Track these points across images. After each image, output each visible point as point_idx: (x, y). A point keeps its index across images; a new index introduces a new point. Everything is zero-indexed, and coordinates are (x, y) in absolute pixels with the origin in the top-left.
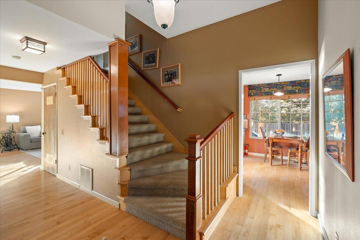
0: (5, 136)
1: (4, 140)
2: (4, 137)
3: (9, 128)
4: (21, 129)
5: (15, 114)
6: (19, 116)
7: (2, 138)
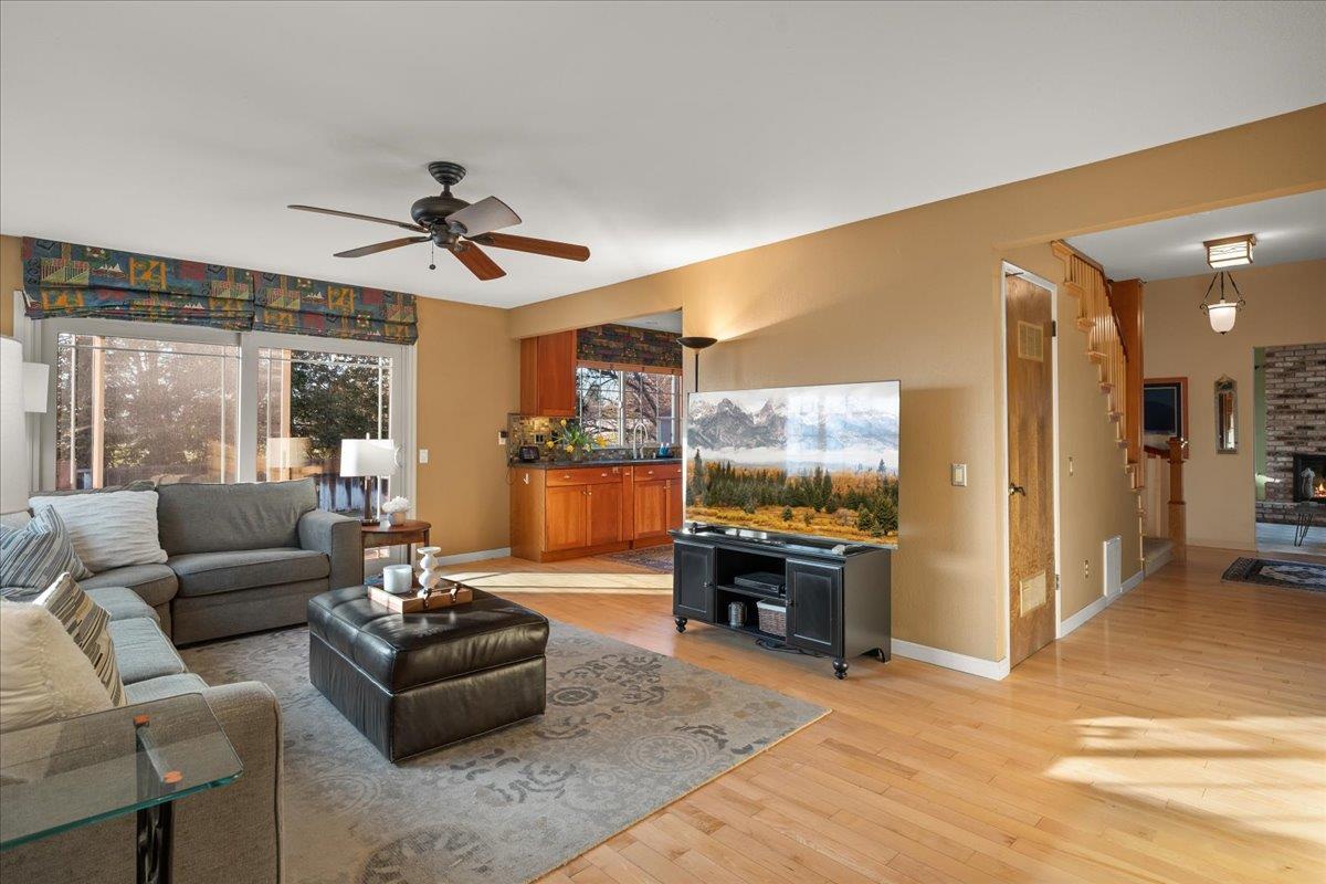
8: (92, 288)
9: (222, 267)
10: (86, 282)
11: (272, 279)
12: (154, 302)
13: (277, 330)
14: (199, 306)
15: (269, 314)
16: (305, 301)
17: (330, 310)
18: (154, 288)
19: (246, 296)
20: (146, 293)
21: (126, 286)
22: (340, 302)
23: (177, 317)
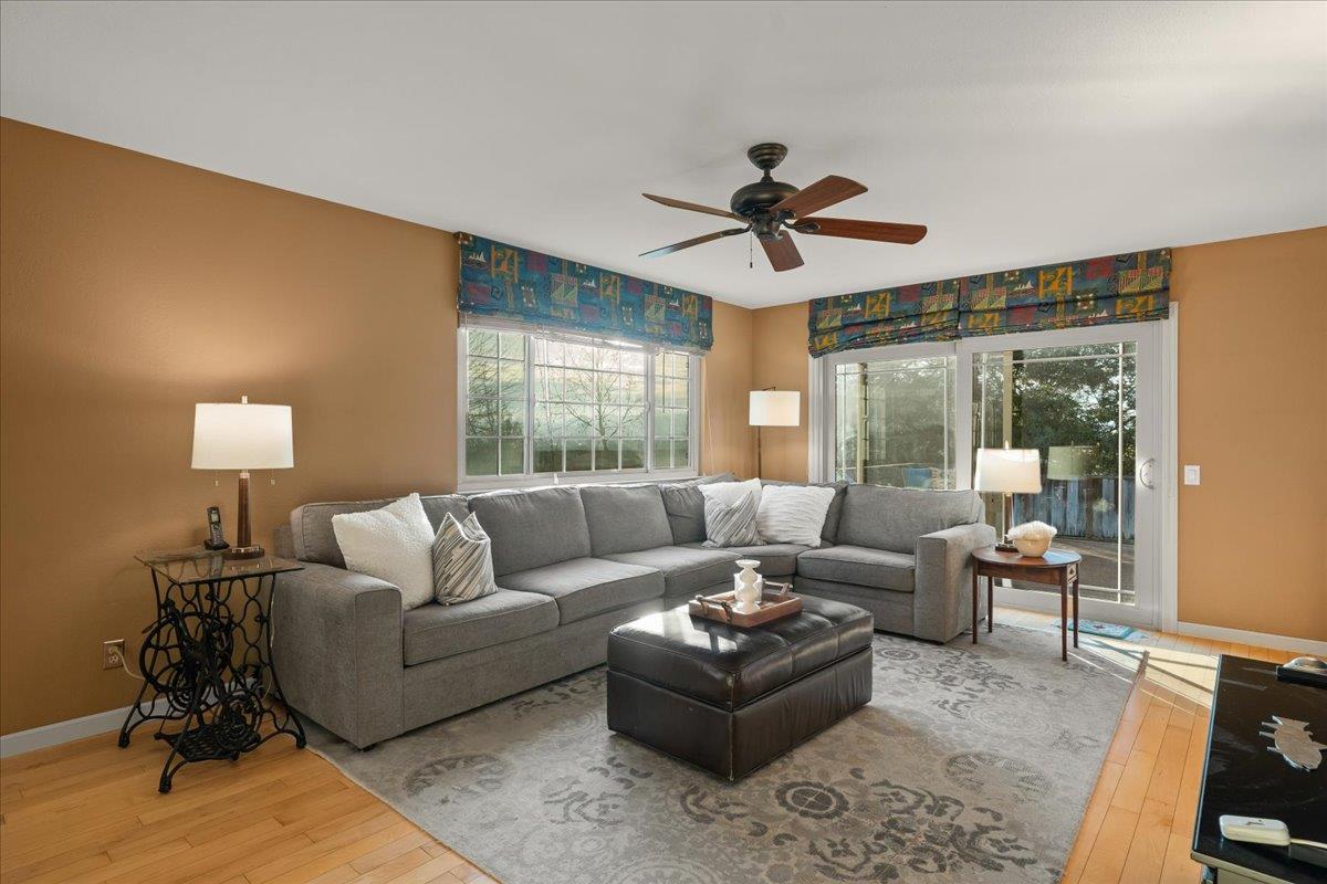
0: (175, 595)
1: (174, 640)
2: (169, 603)
3: (202, 520)
4: (296, 528)
5: (262, 393)
6: (289, 408)
7: (151, 615)
8: (845, 326)
9: (933, 283)
10: (839, 324)
11: (978, 281)
12: (880, 329)
13: (984, 333)
14: (913, 325)
15: (975, 317)
16: (1011, 295)
17: (1041, 298)
18: (880, 317)
19: (950, 306)
20: (875, 323)
21: (863, 320)
22: (1055, 286)
23: (898, 338)
